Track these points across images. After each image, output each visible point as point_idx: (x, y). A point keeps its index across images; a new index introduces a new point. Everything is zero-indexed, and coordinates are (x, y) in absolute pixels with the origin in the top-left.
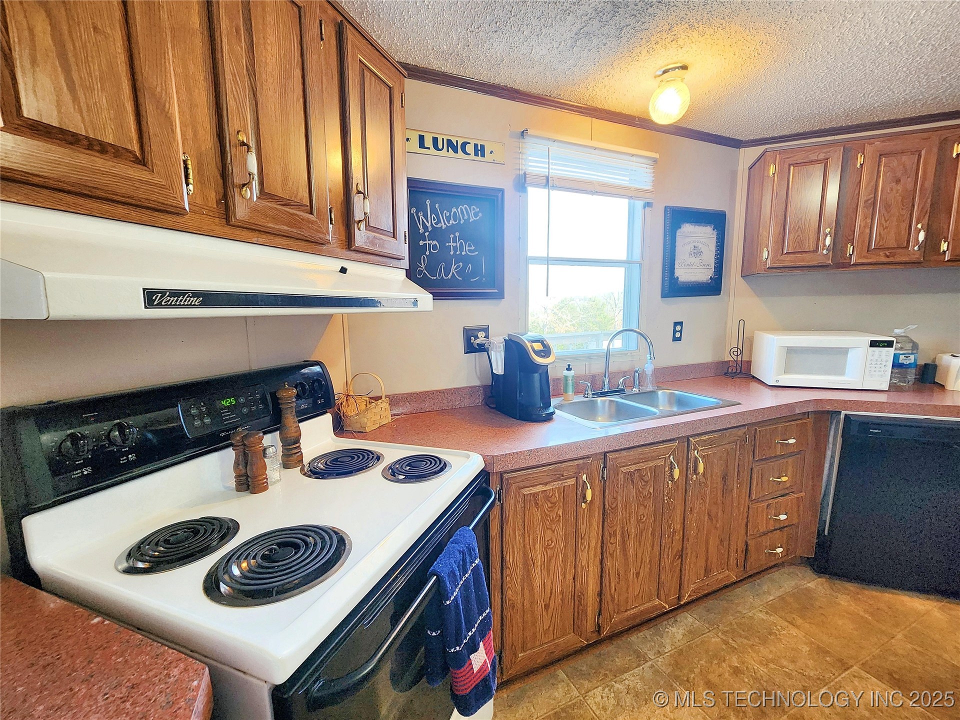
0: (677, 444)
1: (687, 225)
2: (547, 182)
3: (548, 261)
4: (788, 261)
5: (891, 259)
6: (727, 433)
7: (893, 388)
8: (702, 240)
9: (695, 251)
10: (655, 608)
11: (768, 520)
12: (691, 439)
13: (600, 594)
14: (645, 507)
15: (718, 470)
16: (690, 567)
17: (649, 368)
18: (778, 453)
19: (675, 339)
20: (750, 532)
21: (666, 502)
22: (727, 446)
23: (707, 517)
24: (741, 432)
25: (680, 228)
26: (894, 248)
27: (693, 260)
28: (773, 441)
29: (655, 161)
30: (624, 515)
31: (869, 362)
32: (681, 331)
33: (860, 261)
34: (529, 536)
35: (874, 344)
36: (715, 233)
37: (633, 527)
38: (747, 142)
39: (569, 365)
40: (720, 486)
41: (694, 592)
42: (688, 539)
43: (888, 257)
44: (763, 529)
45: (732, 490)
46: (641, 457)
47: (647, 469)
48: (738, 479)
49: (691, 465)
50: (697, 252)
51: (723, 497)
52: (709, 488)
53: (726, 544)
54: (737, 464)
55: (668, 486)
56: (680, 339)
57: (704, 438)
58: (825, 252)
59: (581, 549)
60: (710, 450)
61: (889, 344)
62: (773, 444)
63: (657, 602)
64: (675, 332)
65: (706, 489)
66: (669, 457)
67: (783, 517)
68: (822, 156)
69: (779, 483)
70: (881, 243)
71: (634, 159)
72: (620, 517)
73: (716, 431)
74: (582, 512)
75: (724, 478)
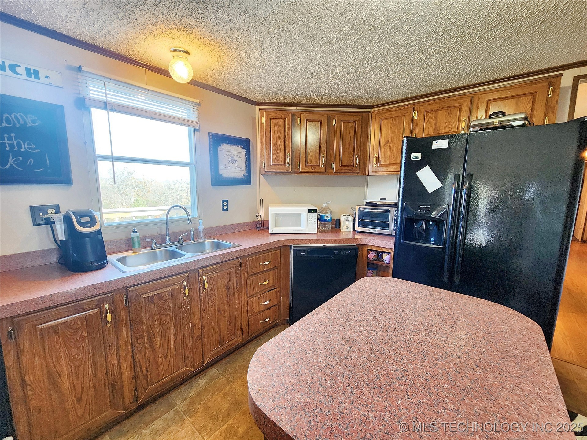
0: (188, 274)
1: (225, 145)
2: (105, 106)
3: (113, 159)
4: (274, 168)
5: (314, 171)
6: (226, 263)
7: (319, 231)
8: (236, 154)
9: (232, 160)
10: (184, 373)
11: (259, 305)
12: (199, 270)
13: (135, 377)
14: (166, 315)
15: (222, 285)
16: (208, 342)
17: (201, 228)
18: (262, 270)
19: (223, 210)
20: (249, 314)
21: (183, 309)
22: (227, 271)
23: (217, 312)
24: (236, 262)
25: (220, 146)
26: (314, 165)
27: (231, 165)
28: (258, 264)
29: (199, 105)
30: (148, 324)
31: (308, 220)
32: (227, 205)
33: (303, 171)
34: (51, 357)
35: (310, 211)
36: (244, 150)
37: (157, 329)
38: (258, 103)
39: (134, 230)
40: (225, 293)
41: (213, 356)
42: (204, 327)
43: (313, 169)
44: (256, 310)
45: (234, 294)
46: (158, 286)
47: (165, 292)
48: (237, 287)
49: (201, 284)
50: (233, 160)
51: (227, 299)
52: (217, 295)
53: (233, 324)
54: (235, 279)
55: (184, 300)
56: (227, 210)
57: (208, 268)
58: (288, 165)
59: (110, 353)
60: (215, 274)
61: (315, 211)
62: (258, 265)
63: (185, 369)
64: (223, 205)
65: (214, 296)
66: (183, 282)
67: (267, 303)
68: (283, 116)
69: (265, 285)
70: (310, 163)
71: (181, 100)
72: (145, 325)
73: (217, 263)
74: (107, 330)
75: (227, 289)
